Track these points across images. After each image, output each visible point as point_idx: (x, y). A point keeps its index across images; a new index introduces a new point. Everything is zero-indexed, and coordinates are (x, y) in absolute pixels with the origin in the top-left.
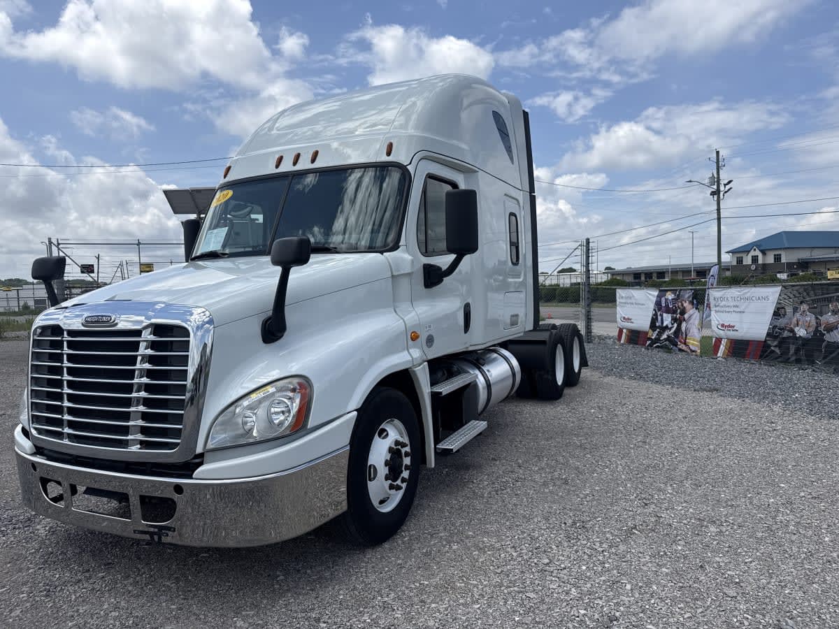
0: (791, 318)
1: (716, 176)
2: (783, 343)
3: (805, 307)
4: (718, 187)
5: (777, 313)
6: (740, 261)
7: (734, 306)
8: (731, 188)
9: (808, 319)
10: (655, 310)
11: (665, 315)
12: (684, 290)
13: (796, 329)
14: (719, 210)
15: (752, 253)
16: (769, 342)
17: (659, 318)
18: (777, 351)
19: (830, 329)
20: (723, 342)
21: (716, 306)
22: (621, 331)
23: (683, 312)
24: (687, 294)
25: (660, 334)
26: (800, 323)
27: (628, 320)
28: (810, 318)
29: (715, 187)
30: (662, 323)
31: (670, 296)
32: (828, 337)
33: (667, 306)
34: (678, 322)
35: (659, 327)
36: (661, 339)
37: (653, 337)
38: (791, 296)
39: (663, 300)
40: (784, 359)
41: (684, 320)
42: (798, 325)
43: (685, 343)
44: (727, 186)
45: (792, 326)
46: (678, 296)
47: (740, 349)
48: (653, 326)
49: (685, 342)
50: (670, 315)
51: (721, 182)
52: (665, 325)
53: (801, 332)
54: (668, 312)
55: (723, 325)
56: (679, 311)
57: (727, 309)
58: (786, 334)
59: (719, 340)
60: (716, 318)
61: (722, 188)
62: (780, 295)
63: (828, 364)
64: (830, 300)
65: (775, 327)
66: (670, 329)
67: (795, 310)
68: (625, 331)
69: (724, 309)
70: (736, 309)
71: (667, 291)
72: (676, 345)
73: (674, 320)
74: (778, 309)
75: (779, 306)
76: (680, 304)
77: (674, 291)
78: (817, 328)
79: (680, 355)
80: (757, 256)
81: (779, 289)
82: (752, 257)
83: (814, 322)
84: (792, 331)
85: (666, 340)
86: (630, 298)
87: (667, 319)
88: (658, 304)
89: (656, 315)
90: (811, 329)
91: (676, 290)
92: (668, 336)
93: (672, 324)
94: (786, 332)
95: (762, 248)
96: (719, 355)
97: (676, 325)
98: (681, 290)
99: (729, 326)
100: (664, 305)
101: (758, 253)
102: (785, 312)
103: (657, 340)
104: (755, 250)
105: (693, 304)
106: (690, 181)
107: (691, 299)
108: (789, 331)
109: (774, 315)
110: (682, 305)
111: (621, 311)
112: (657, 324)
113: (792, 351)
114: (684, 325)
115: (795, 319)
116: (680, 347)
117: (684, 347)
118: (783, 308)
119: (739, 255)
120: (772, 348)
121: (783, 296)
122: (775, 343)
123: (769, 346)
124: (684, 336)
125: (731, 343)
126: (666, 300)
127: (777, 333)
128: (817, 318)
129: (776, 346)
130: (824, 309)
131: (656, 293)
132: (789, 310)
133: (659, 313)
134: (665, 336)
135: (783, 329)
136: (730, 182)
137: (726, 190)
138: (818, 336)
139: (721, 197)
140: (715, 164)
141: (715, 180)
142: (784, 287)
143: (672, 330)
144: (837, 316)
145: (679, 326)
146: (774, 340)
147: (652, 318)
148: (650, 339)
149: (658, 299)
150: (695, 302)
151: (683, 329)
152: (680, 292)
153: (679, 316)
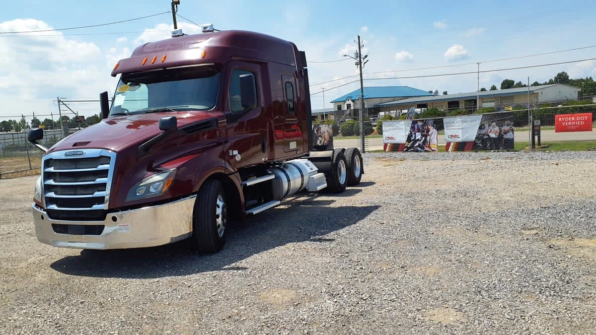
0: (487, 129)
1: (358, 52)
2: (484, 141)
3: (494, 124)
4: (360, 59)
5: (481, 128)
6: (339, 108)
7: (458, 126)
8: (368, 60)
9: (496, 129)
10: (410, 131)
12: (428, 120)
13: (490, 134)
14: (361, 74)
15: (348, 102)
16: (477, 142)
17: (414, 135)
18: (481, 145)
19: (506, 133)
20: (451, 144)
21: (447, 127)
22: (386, 145)
23: (428, 131)
25: (413, 144)
26: (492, 131)
27: (392, 138)
28: (497, 129)
29: (358, 59)
30: (415, 137)
31: (419, 123)
32: (505, 137)
33: (418, 129)
34: (425, 136)
35: (412, 140)
36: (414, 146)
38: (487, 119)
39: (416, 126)
40: (485, 149)
41: (429, 135)
43: (429, 147)
45: (488, 133)
46: (425, 123)
47: (461, 147)
48: (409, 140)
50: (420, 133)
51: (361, 56)
52: (417, 139)
53: (493, 135)
54: (418, 132)
55: (451, 136)
56: (425, 130)
57: (454, 128)
58: (486, 137)
59: (449, 144)
60: (448, 131)
61: (362, 59)
63: (505, 149)
64: (506, 120)
65: (480, 134)
66: (420, 140)
67: (490, 125)
68: (389, 144)
71: (418, 121)
72: (423, 148)
73: (423, 136)
74: (481, 125)
77: (422, 121)
78: (500, 133)
80: (350, 104)
81: (481, 116)
82: (347, 105)
83: (498, 131)
84: (488, 135)
85: (417, 146)
86: (393, 126)
87: (418, 136)
88: (412, 128)
89: (411, 133)
90: (497, 134)
91: (424, 120)
92: (419, 144)
93: (422, 138)
95: (353, 99)
96: (449, 150)
97: (424, 138)
99: (455, 136)
100: (416, 128)
101: (350, 102)
102: (485, 127)
103: (412, 147)
104: (348, 100)
106: (345, 56)
107: (432, 124)
108: (486, 135)
109: (479, 129)
110: (427, 128)
111: (385, 134)
112: (412, 139)
113: (489, 145)
114: (428, 137)
115: (490, 129)
116: (426, 149)
117: (428, 149)
118: (484, 125)
119: (339, 104)
120: (478, 144)
121: (483, 119)
124: (429, 144)
125: (456, 144)
126: (418, 125)
127: (481, 137)
128: (500, 128)
129: (480, 143)
130: (503, 124)
131: (411, 122)
132: (487, 126)
133: (413, 133)
134: (417, 144)
135: (484, 135)
136: (366, 56)
137: (365, 61)
138: (500, 137)
139: (362, 66)
140: (358, 45)
141: (358, 55)
142: (484, 115)
143: (422, 141)
144: (509, 127)
145: (426, 138)
146: (479, 141)
147: (409, 136)
148: (406, 147)
149: (413, 126)
150: (435, 125)
151: (428, 139)
152: (426, 121)
153: (426, 133)
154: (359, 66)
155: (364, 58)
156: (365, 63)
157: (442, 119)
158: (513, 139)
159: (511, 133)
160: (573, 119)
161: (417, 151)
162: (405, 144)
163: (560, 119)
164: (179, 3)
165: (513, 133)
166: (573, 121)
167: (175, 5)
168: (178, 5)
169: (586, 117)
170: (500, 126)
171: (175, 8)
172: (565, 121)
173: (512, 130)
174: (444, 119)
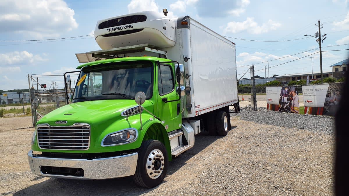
0: (332, 97)
1: (318, 32)
3: (338, 93)
4: (320, 37)
5: (328, 96)
6: (337, 70)
7: (311, 93)
8: (326, 38)
9: (339, 97)
10: (281, 95)
11: (285, 97)
12: (292, 87)
13: (335, 102)
14: (320, 48)
16: (325, 108)
17: (283, 99)
18: (329, 111)
20: (308, 108)
21: (305, 93)
22: (268, 105)
23: (292, 96)
24: (293, 89)
25: (283, 106)
26: (337, 99)
27: (270, 100)
29: (318, 37)
30: (284, 101)
31: (287, 90)
33: (285, 94)
34: (290, 100)
35: (283, 103)
36: (284, 108)
37: (281, 107)
38: (333, 88)
39: (284, 91)
41: (293, 99)
42: (335, 100)
43: (293, 109)
44: (324, 37)
45: (333, 101)
48: (280, 102)
50: (287, 98)
51: (321, 35)
53: (337, 103)
56: (290, 96)
57: (309, 94)
59: (306, 108)
60: (305, 98)
61: (322, 38)
62: (329, 88)
65: (327, 101)
66: (287, 103)
67: (335, 94)
68: (270, 105)
69: (308, 94)
70: (312, 94)
71: (285, 87)
72: (290, 110)
74: (328, 93)
75: (328, 92)
76: (291, 93)
77: (288, 87)
80: (345, 68)
81: (328, 86)
82: (343, 68)
86: (271, 91)
87: (286, 99)
88: (282, 93)
89: (281, 98)
91: (289, 87)
92: (287, 107)
93: (288, 101)
94: (331, 103)
96: (307, 113)
97: (289, 102)
98: (291, 87)
99: (310, 101)
100: (284, 93)
102: (331, 95)
103: (282, 108)
105: (296, 92)
106: (307, 35)
108: (332, 103)
109: (326, 96)
110: (292, 93)
111: (268, 96)
115: (335, 97)
116: (292, 111)
117: (293, 111)
118: (330, 93)
119: (337, 67)
120: (327, 110)
121: (330, 88)
122: (327, 108)
124: (293, 106)
125: (311, 109)
126: (285, 91)
127: (328, 103)
129: (328, 109)
131: (281, 88)
132: (332, 94)
133: (282, 97)
134: (285, 107)
136: (325, 35)
137: (324, 39)
139: (321, 42)
140: (318, 27)
141: (318, 34)
142: (330, 84)
148: (280, 108)
149: (282, 91)
150: (297, 92)
151: (292, 103)
152: (290, 88)
153: (290, 98)
154: (319, 42)
156: (323, 40)
161: (286, 111)
174: (302, 87)
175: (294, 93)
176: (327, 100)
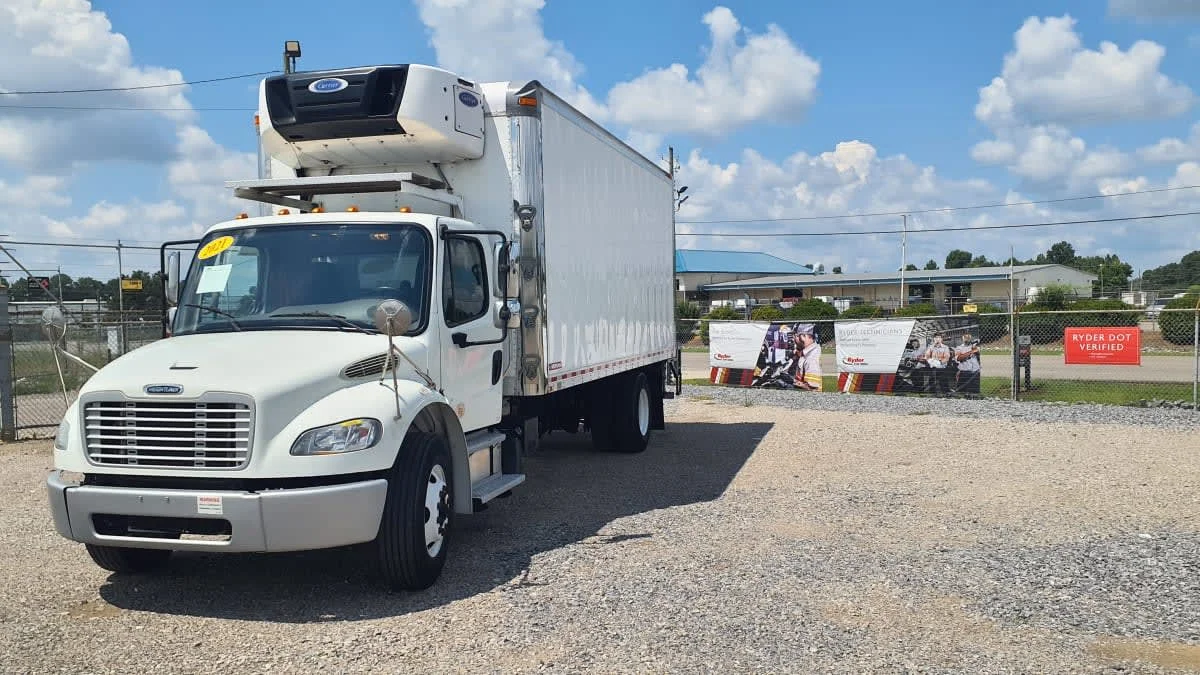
0: (923, 349)
2: (917, 375)
3: (939, 339)
5: (909, 346)
7: (864, 340)
8: (687, 198)
9: (942, 350)
10: (764, 345)
11: (777, 350)
13: (929, 361)
16: (901, 374)
17: (770, 354)
18: (910, 382)
19: (963, 359)
20: (849, 377)
21: (841, 340)
22: (715, 370)
23: (801, 346)
24: (807, 328)
25: (770, 372)
26: (933, 354)
27: (727, 357)
28: (945, 350)
30: (774, 358)
31: (785, 330)
32: (962, 367)
33: (781, 340)
34: (795, 356)
35: (769, 364)
36: (772, 376)
37: (761, 376)
38: (925, 329)
39: (776, 333)
40: (917, 389)
41: (803, 355)
42: (931, 356)
43: (803, 380)
45: (925, 358)
46: (796, 330)
47: (869, 383)
49: (803, 378)
50: (784, 350)
52: (777, 361)
53: (935, 363)
54: (781, 346)
55: (849, 360)
56: (795, 345)
57: (855, 343)
58: (919, 365)
59: (845, 376)
60: (843, 352)
61: (675, 196)
62: (913, 328)
63: (962, 391)
64: (964, 332)
65: (907, 359)
66: (784, 366)
67: (929, 342)
68: (720, 370)
69: (852, 342)
70: (865, 342)
71: (782, 324)
72: (792, 382)
73: (789, 356)
74: (911, 341)
75: (912, 338)
76: (797, 338)
77: (790, 325)
78: (950, 358)
79: (797, 393)
81: (912, 323)
83: (947, 354)
84: (925, 362)
85: (778, 377)
86: (730, 332)
87: (781, 355)
88: (769, 338)
89: (766, 350)
90: (945, 360)
92: (782, 373)
93: (787, 360)
94: (919, 363)
96: (845, 389)
97: (791, 361)
98: (800, 323)
99: (857, 360)
100: (776, 338)
102: (918, 344)
103: (767, 377)
105: (814, 338)
107: (811, 333)
108: (922, 362)
109: (907, 347)
110: (800, 339)
111: (715, 348)
112: (767, 361)
113: (926, 382)
114: (801, 361)
115: (929, 350)
116: (796, 384)
117: (801, 384)
118: (916, 340)
120: (904, 380)
121: (917, 329)
122: (908, 375)
123: (902, 378)
124: (801, 373)
125: (856, 377)
126: (780, 334)
127: (909, 365)
128: (950, 349)
129: (908, 378)
130: (958, 341)
131: (768, 326)
132: (922, 342)
133: (770, 348)
134: (777, 373)
135: (916, 361)
136: (684, 189)
137: (682, 199)
138: (952, 366)
140: (669, 161)
142: (918, 320)
143: (787, 367)
144: (970, 347)
145: (796, 362)
146: (907, 372)
147: (761, 354)
148: (757, 377)
149: (770, 333)
150: (817, 336)
151: (801, 364)
152: (798, 325)
153: (795, 351)
155: (679, 193)
156: (681, 202)
157: (833, 323)
158: (978, 374)
159: (974, 360)
160: (1102, 337)
161: (779, 387)
162: (753, 371)
163: (1075, 337)
164: (299, 56)
165: (978, 359)
166: (1102, 342)
167: (291, 59)
168: (296, 59)
169: (1128, 335)
170: (952, 345)
171: (291, 64)
172: (1084, 342)
173: (977, 355)
174: (835, 325)
175: (806, 339)
176: (907, 356)
